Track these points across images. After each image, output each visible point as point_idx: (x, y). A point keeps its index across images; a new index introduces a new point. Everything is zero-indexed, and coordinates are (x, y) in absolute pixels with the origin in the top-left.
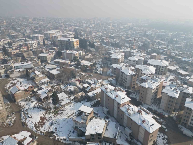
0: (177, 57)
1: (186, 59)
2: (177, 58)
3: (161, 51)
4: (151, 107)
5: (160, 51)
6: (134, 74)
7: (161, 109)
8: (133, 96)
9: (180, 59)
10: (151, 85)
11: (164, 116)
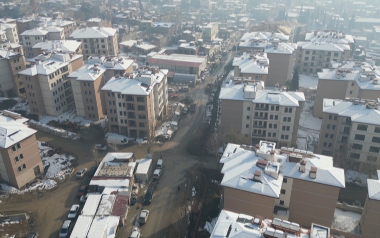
0: (144, 21)
1: (161, 24)
2: (144, 24)
3: (120, 16)
4: (56, 119)
5: (117, 16)
6: (10, 57)
7: (80, 116)
8: (18, 107)
9: (149, 24)
10: (44, 67)
11: (83, 126)
